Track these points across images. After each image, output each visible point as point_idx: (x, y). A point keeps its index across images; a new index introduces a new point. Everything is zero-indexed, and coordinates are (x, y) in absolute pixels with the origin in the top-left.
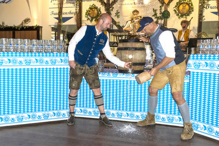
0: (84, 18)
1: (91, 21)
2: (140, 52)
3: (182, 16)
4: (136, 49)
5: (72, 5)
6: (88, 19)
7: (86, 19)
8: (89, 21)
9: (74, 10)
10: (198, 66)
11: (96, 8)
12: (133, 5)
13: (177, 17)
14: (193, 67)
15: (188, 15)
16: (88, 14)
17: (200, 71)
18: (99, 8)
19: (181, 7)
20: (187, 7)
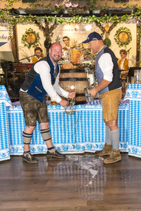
0: (20, 44)
1: (29, 47)
2: (82, 82)
3: (122, 45)
4: (78, 79)
5: (4, 28)
6: (26, 45)
7: (23, 45)
8: (26, 48)
9: (7, 34)
10: (135, 95)
11: (34, 33)
12: (75, 32)
13: (118, 46)
14: (131, 96)
15: (127, 44)
16: (24, 39)
17: (137, 100)
18: (36, 32)
19: (121, 35)
20: (126, 36)
